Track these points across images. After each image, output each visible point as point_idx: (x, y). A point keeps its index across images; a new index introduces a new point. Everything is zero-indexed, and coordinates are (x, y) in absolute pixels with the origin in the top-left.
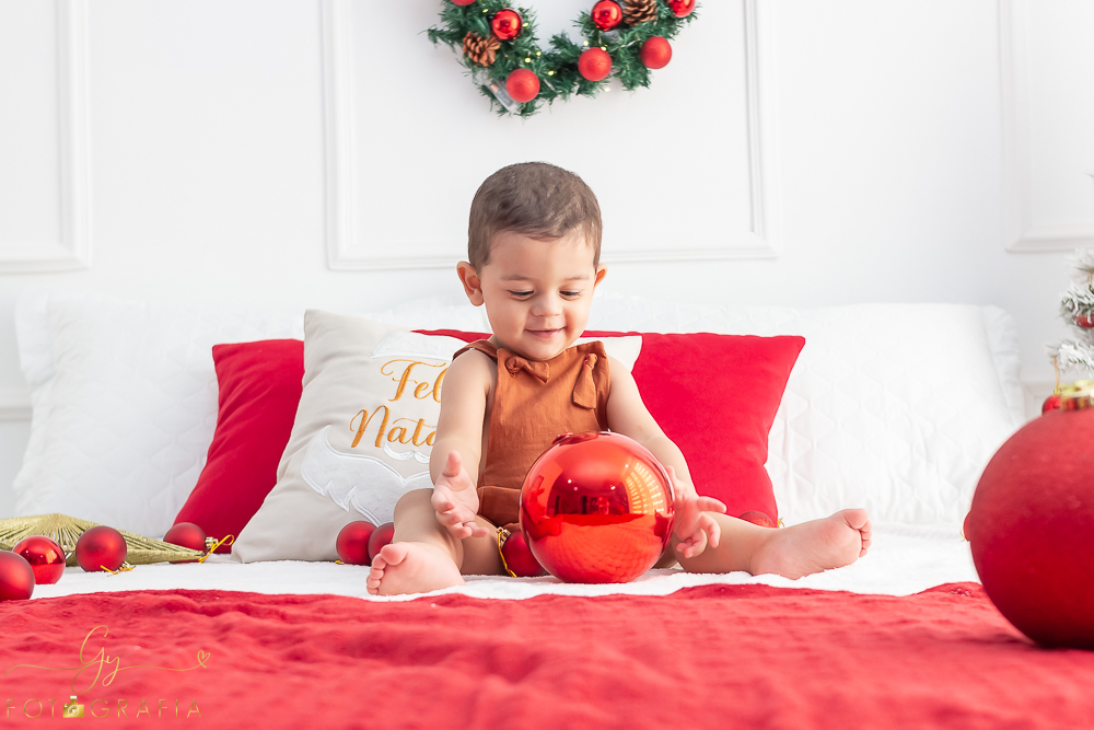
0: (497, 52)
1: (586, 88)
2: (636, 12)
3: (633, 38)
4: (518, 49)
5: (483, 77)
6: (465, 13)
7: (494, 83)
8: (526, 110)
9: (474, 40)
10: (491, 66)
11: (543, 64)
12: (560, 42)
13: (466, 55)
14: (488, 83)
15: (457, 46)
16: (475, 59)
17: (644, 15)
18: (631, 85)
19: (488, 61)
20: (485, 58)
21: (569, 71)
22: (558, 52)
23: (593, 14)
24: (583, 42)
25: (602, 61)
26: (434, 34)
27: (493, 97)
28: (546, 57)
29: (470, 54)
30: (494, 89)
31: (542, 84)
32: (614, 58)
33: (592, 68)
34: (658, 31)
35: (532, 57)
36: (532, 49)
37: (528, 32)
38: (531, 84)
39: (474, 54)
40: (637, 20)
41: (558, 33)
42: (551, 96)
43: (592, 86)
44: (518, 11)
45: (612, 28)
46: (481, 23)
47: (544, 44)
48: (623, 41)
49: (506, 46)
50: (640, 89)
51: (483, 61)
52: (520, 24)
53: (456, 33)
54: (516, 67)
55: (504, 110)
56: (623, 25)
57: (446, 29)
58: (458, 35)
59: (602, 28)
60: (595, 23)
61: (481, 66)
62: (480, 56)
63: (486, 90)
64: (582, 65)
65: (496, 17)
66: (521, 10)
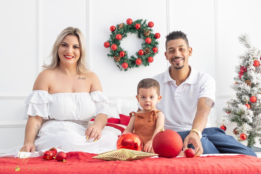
0: (120, 59)
1: (137, 66)
2: (147, 52)
3: (146, 57)
4: (124, 59)
5: (118, 63)
6: (114, 52)
7: (120, 64)
8: (126, 70)
9: (116, 57)
10: (119, 62)
11: (129, 61)
12: (132, 57)
13: (114, 59)
14: (118, 65)
15: (113, 57)
16: (116, 60)
17: (148, 53)
18: (146, 66)
19: (119, 61)
20: (118, 60)
21: (134, 63)
22: (132, 59)
23: (138, 52)
24: (137, 57)
25: (140, 61)
26: (108, 55)
27: (119, 67)
28: (130, 60)
29: (115, 59)
30: (120, 66)
31: (129, 65)
32: (142, 61)
33: (138, 63)
34: (151, 55)
35: (127, 60)
36: (127, 58)
37: (126, 55)
38: (127, 65)
39: (116, 59)
40: (147, 53)
41: (132, 55)
42: (130, 67)
43: (138, 66)
44: (124, 51)
45: (142, 55)
46: (117, 54)
47: (129, 57)
48: (144, 58)
49: (122, 58)
50: (147, 66)
51: (118, 61)
52: (125, 54)
53: (112, 55)
54: (124, 62)
55: (121, 70)
56: (144, 54)
57: (111, 54)
58: (113, 55)
59: (140, 55)
60: (139, 54)
61: (117, 61)
62: (117, 60)
63: (118, 66)
64: (136, 62)
65: (120, 53)
66: (125, 51)
